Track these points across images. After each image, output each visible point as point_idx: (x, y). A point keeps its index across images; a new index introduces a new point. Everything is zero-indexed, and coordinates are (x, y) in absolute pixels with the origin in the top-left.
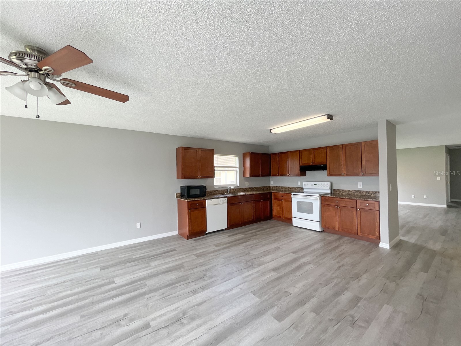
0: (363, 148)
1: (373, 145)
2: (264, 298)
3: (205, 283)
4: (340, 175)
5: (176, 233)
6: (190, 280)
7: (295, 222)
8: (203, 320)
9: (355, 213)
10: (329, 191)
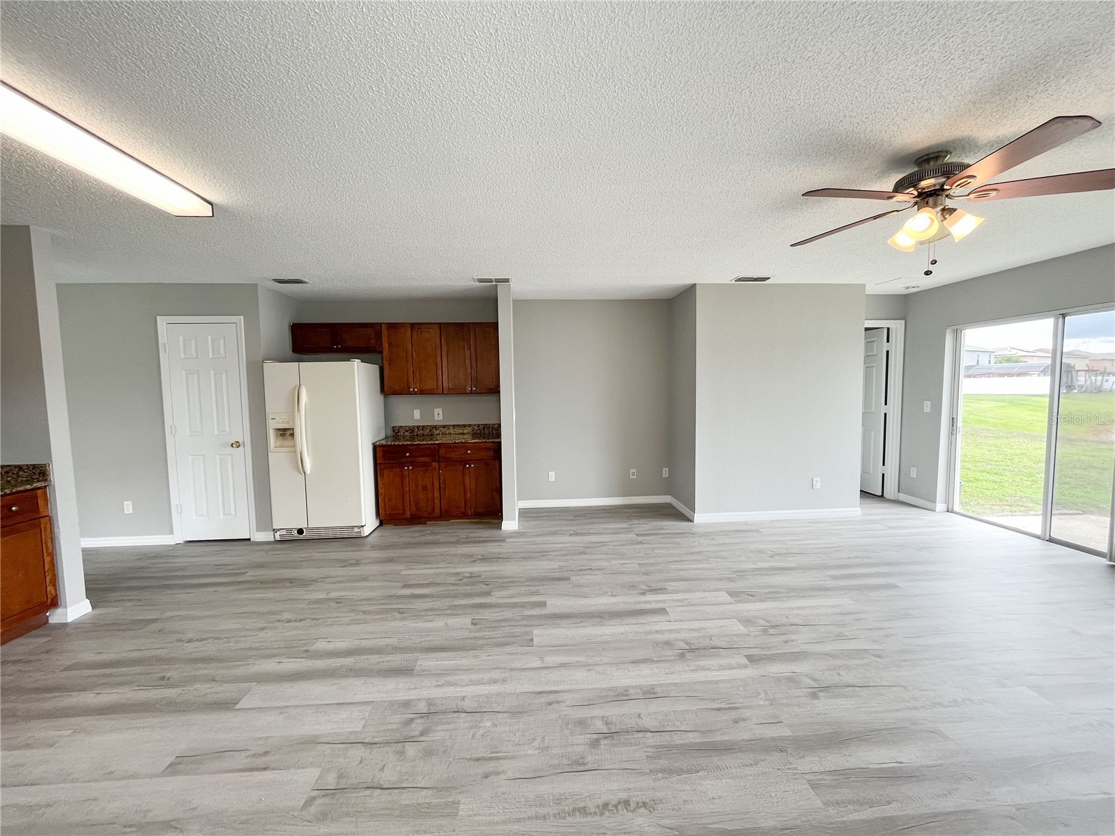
2: (527, 629)
3: (612, 711)
6: (651, 740)
8: (650, 637)
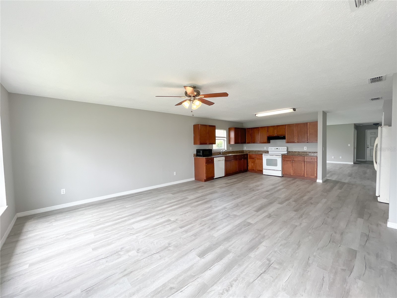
0: (308, 126)
1: (315, 124)
4: (294, 142)
5: (194, 179)
7: (265, 172)
9: (303, 164)
10: (286, 153)
